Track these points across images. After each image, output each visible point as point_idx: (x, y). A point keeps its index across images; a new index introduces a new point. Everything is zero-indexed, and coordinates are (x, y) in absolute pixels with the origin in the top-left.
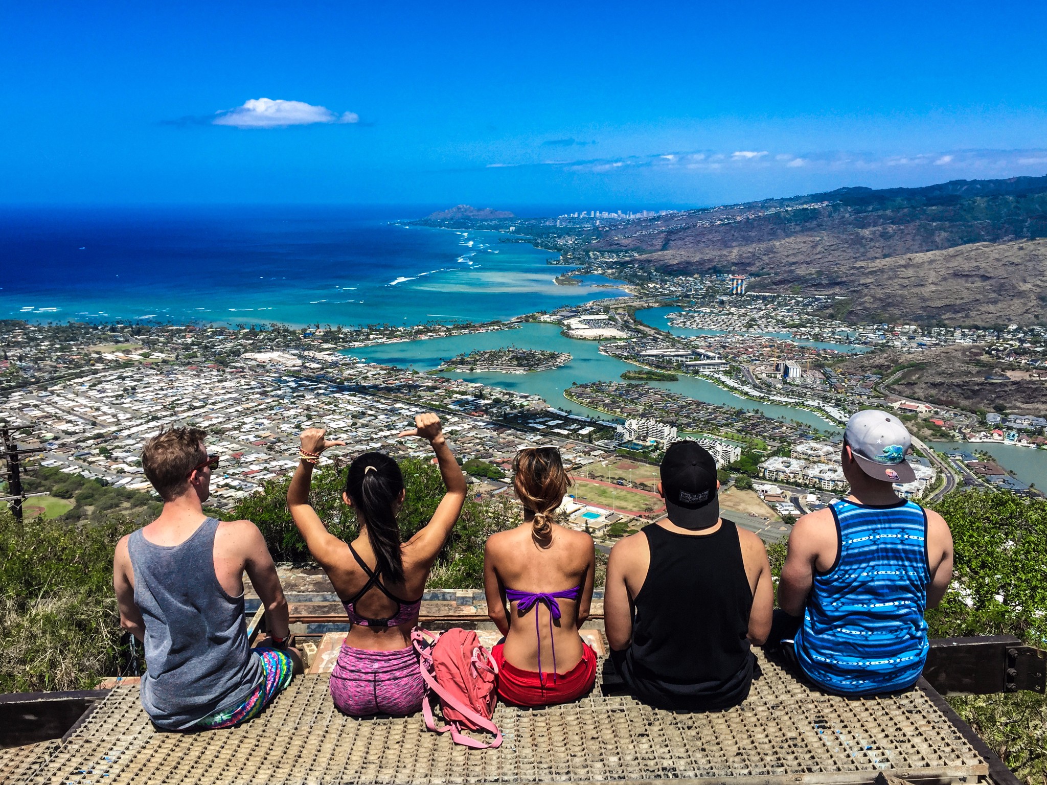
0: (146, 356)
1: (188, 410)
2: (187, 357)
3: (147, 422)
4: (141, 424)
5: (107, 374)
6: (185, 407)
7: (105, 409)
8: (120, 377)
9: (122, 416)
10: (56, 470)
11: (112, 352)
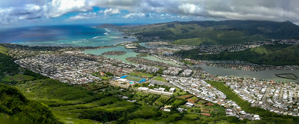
0: (47, 52)
5: (41, 55)
7: (40, 61)
9: (43, 62)
10: (32, 71)
11: (42, 51)
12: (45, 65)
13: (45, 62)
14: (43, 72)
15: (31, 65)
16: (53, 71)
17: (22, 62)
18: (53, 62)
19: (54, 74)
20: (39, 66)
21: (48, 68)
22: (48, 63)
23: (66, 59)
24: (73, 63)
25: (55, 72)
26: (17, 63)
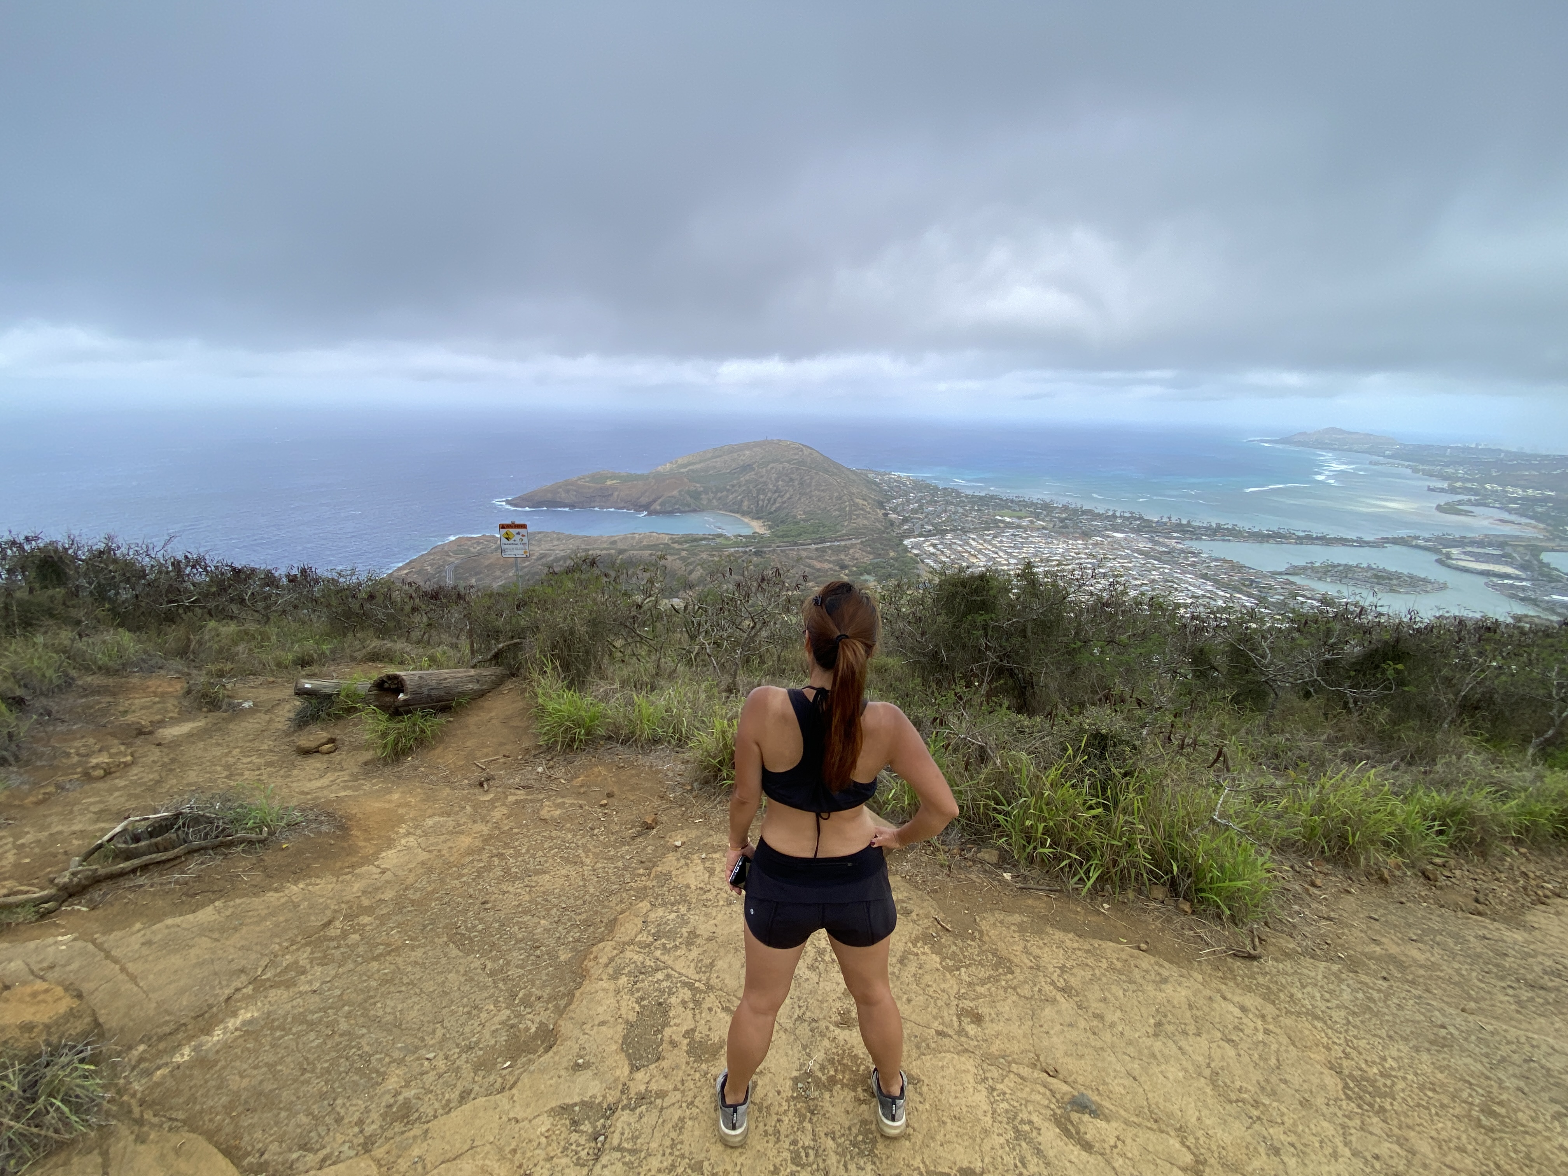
0: (1031, 522)
1: (1058, 565)
2: (1062, 527)
6: (1054, 563)
8: (1013, 535)
11: (1010, 517)
17: (931, 549)
26: (912, 547)
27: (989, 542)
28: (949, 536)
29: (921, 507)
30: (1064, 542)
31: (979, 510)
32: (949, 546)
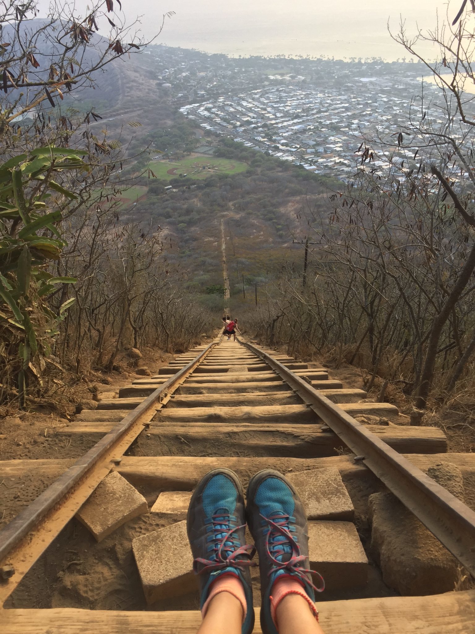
0: (293, 77)
1: (317, 113)
3: (292, 120)
4: (289, 120)
5: (271, 88)
6: (314, 112)
7: (269, 109)
8: (277, 90)
9: (278, 115)
10: (241, 144)
11: (274, 75)
12: (285, 124)
13: (286, 114)
14: (281, 147)
15: (238, 123)
16: (314, 146)
17: (206, 113)
18: (313, 114)
19: (317, 154)
20: (265, 126)
21: (296, 133)
22: (296, 118)
23: (359, 104)
24: (384, 118)
25: (321, 149)
26: (188, 113)
27: (258, 100)
28: (221, 99)
29: (193, 74)
30: (321, 92)
31: (246, 72)
32: (222, 108)
